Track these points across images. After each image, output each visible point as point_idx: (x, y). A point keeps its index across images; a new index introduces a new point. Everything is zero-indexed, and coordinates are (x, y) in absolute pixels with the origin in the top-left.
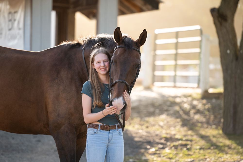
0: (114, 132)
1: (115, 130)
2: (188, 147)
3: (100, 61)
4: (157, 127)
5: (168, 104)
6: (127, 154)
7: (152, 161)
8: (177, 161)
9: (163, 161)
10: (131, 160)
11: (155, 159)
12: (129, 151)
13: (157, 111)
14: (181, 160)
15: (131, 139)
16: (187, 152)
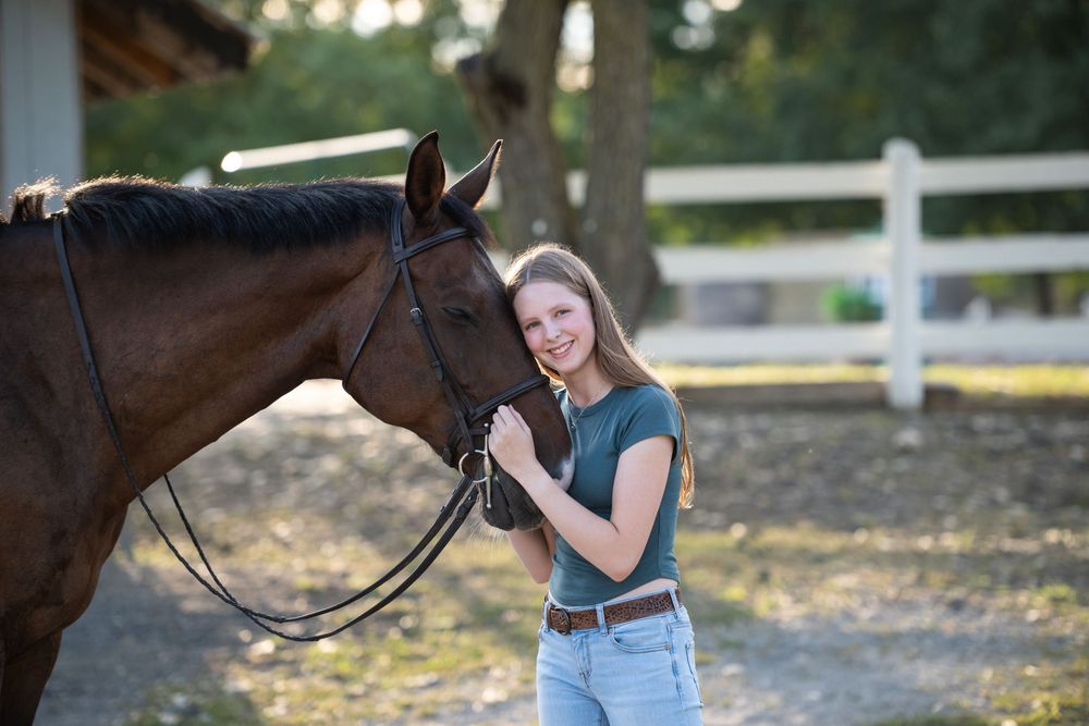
0: (594, 642)
1: (595, 630)
4: (265, 546)
5: (300, 446)
6: (160, 674)
7: (272, 697)
8: (372, 688)
9: (315, 695)
10: (180, 700)
11: (280, 685)
12: (165, 658)
13: (259, 480)
14: (386, 681)
15: (170, 604)
16: (406, 648)
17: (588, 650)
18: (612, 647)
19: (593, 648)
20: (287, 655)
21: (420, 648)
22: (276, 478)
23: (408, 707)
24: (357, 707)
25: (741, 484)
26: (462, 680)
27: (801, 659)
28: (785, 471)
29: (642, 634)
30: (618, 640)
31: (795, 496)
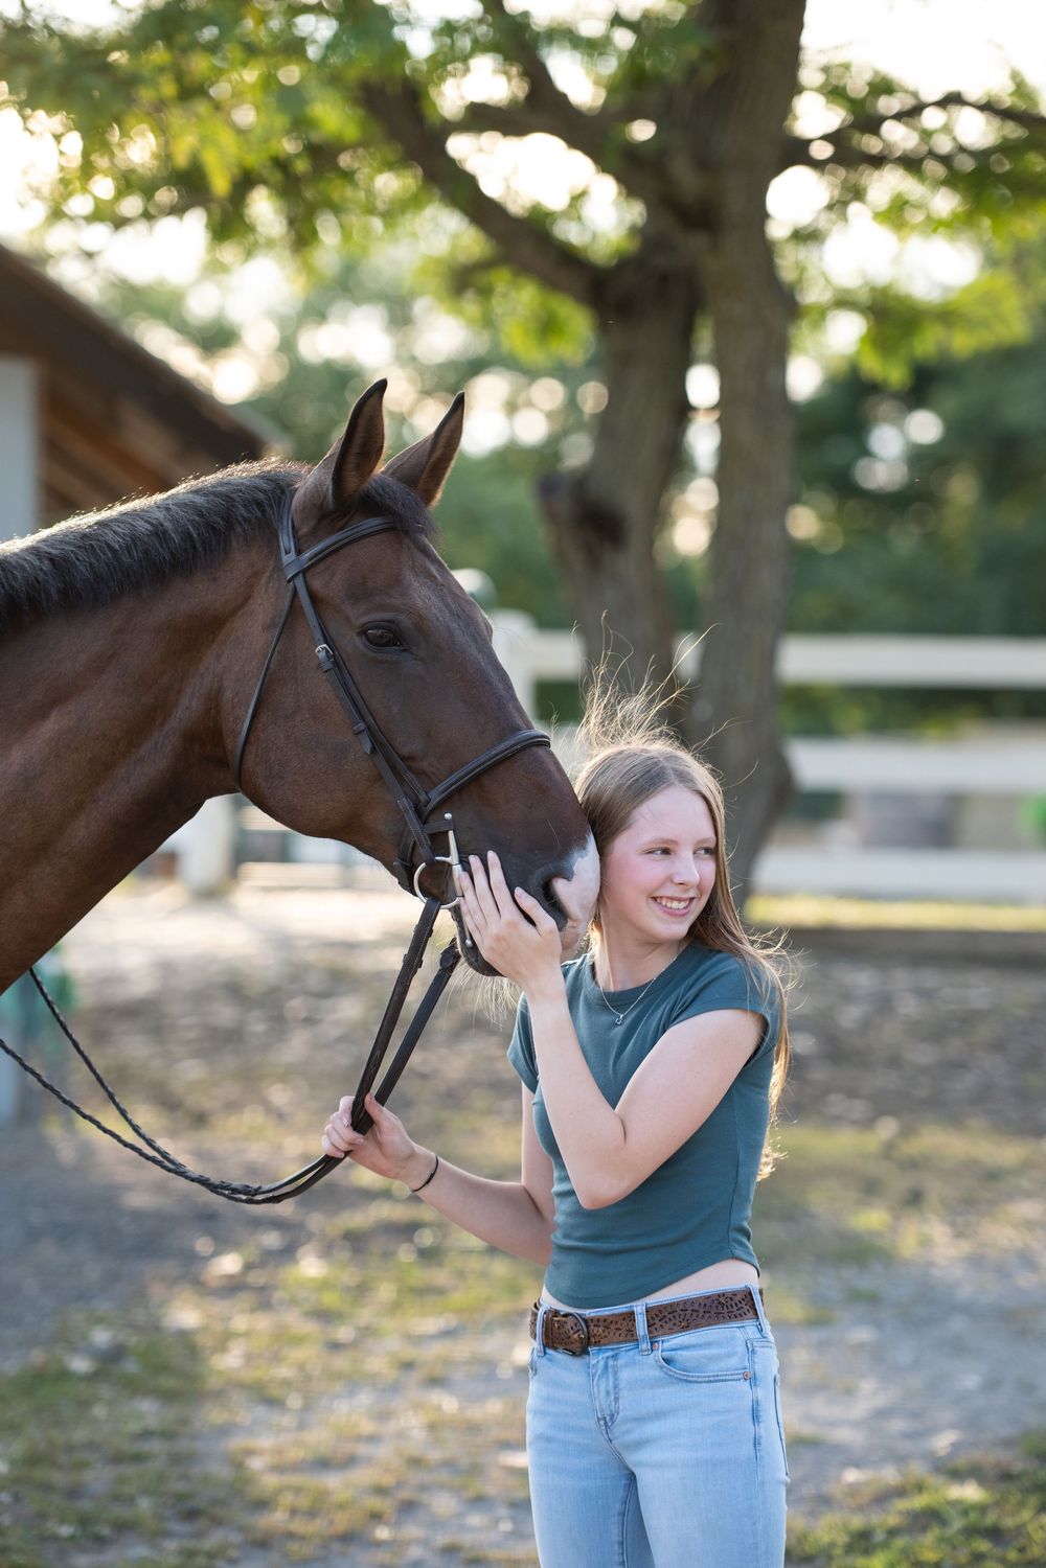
0: (626, 1365)
1: (630, 1345)
2: (426, 1238)
3: (675, 843)
4: (252, 1117)
5: (314, 982)
6: (82, 1296)
7: (224, 1340)
8: (367, 1332)
9: (284, 1339)
10: (101, 1337)
11: (240, 1322)
12: (93, 1272)
13: (257, 1026)
14: (388, 1324)
15: (108, 1198)
16: (420, 1275)
17: (616, 1379)
18: (657, 1373)
19: (625, 1375)
20: (257, 1278)
21: (440, 1276)
22: (280, 1024)
23: (408, 1366)
24: (341, 1362)
25: (894, 1062)
26: (487, 1329)
27: (958, 1324)
28: (955, 1047)
29: (707, 1352)
30: (667, 1361)
31: (965, 1083)
